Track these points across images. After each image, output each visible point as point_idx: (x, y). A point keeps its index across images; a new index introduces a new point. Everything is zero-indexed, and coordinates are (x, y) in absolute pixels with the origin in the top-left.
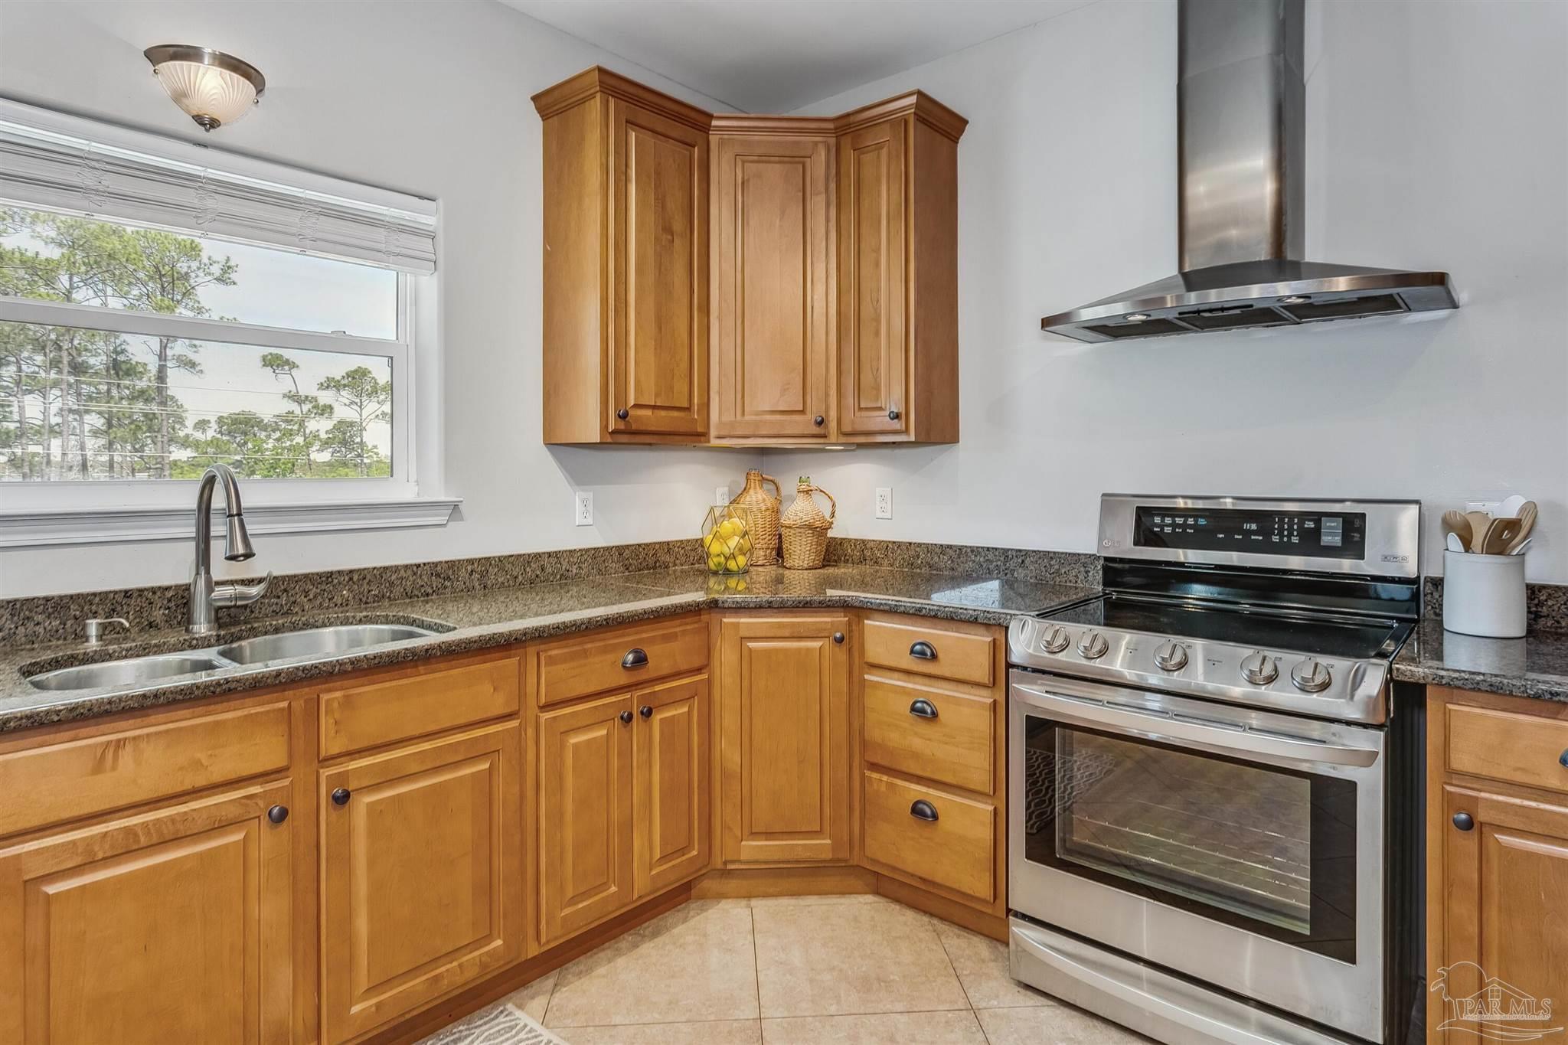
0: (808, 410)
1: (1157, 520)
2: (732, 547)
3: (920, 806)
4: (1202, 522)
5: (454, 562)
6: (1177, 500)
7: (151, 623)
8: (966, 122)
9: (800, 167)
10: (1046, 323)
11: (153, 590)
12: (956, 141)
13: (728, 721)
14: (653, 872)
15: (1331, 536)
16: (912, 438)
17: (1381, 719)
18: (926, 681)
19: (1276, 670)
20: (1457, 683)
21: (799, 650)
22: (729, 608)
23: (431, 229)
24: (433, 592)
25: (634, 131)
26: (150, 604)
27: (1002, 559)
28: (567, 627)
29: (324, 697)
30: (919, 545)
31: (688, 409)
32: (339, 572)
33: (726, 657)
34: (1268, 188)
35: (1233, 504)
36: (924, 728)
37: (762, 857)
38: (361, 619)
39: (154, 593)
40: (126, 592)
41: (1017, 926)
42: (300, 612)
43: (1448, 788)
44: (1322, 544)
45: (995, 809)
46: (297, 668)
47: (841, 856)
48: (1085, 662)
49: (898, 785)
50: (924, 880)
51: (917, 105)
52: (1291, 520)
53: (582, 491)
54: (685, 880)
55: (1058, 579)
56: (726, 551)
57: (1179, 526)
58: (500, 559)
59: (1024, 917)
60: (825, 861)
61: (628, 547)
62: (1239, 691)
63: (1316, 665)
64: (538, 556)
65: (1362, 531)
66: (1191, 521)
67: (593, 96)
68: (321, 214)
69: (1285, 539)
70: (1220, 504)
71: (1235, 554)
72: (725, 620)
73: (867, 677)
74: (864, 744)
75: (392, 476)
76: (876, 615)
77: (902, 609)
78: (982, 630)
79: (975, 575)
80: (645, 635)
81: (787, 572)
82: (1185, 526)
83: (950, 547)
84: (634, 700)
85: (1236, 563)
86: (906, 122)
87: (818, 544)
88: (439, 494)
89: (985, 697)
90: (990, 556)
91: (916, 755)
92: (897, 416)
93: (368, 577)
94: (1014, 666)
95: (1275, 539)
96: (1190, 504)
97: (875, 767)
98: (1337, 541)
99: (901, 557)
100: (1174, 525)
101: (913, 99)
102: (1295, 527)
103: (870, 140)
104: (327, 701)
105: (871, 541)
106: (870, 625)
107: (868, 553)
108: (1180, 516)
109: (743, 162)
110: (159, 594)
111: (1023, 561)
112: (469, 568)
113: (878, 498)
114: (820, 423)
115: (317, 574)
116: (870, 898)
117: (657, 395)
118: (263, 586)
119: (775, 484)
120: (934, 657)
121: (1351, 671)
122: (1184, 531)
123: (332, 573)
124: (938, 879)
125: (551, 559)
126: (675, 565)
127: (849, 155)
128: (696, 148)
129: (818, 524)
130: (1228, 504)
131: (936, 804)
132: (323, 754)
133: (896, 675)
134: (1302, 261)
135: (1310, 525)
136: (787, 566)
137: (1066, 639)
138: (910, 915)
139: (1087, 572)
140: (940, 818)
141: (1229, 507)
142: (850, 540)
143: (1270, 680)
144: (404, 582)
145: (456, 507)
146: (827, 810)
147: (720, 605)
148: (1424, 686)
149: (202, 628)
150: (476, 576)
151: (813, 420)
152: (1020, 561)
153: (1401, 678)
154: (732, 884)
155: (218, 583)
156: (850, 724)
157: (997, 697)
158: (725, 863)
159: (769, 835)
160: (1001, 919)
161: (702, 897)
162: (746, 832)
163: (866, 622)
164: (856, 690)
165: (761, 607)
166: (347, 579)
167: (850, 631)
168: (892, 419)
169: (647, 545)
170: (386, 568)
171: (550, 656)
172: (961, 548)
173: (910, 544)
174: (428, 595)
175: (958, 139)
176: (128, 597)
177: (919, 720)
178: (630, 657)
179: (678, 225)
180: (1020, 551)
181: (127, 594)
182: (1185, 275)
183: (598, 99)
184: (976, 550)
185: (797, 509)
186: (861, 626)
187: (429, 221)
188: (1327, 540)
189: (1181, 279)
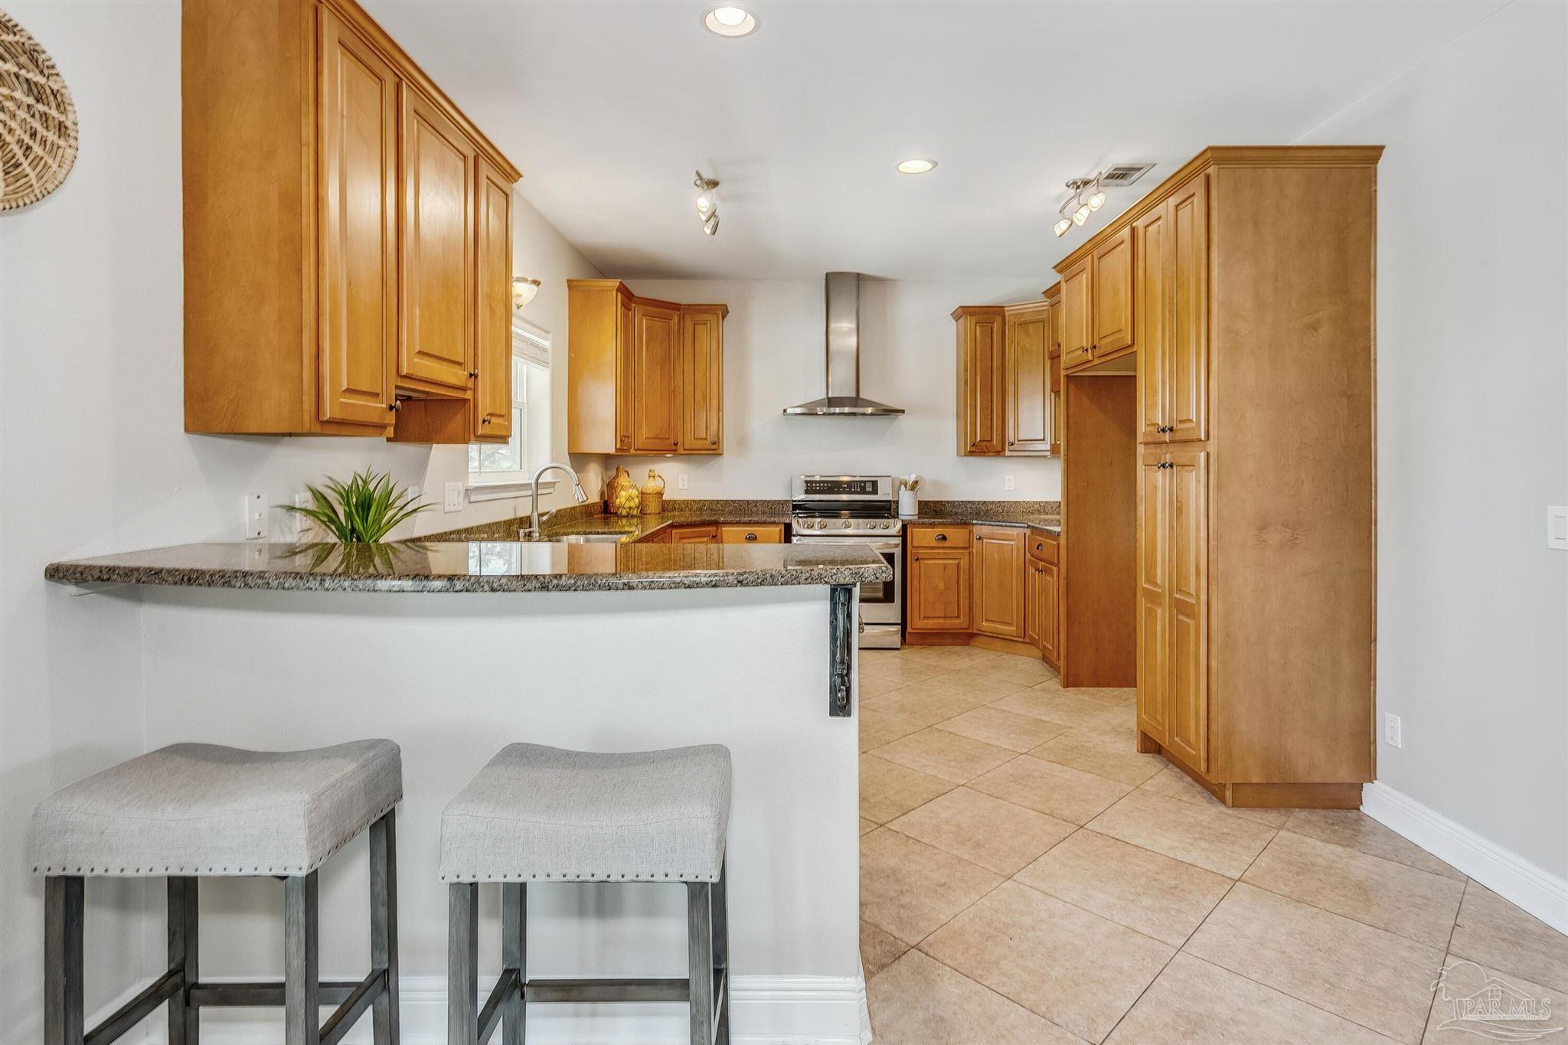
0: (670, 439)
1: (814, 485)
4: (828, 485)
6: (816, 478)
9: (667, 325)
15: (869, 489)
17: (901, 534)
19: (876, 524)
23: (549, 346)
25: (622, 307)
31: (629, 437)
43: (913, 551)
51: (723, 309)
52: (857, 484)
55: (771, 511)
65: (877, 485)
66: (822, 485)
67: (611, 290)
69: (856, 490)
72: (674, 531)
75: (521, 469)
76: (728, 525)
77: (742, 522)
82: (824, 486)
83: (721, 501)
86: (718, 315)
87: (660, 502)
92: (713, 443)
94: (794, 536)
95: (853, 490)
96: (822, 479)
99: (695, 507)
100: (820, 486)
101: (723, 307)
102: (858, 486)
103: (699, 318)
106: (726, 530)
107: (677, 506)
108: (820, 483)
109: (647, 319)
113: (681, 480)
114: (674, 444)
118: (547, 516)
119: (628, 472)
120: (756, 538)
121: (893, 523)
122: (823, 488)
127: (689, 324)
128: (631, 312)
129: (662, 492)
134: (860, 398)
135: (863, 484)
137: (813, 524)
139: (783, 507)
143: (874, 527)
148: (907, 525)
149: (536, 534)
151: (672, 443)
153: (904, 523)
163: (723, 529)
167: (717, 534)
172: (726, 501)
182: (828, 398)
183: (614, 293)
184: (734, 502)
185: (652, 486)
186: (719, 530)
187: (547, 344)
188: (867, 489)
189: (827, 400)
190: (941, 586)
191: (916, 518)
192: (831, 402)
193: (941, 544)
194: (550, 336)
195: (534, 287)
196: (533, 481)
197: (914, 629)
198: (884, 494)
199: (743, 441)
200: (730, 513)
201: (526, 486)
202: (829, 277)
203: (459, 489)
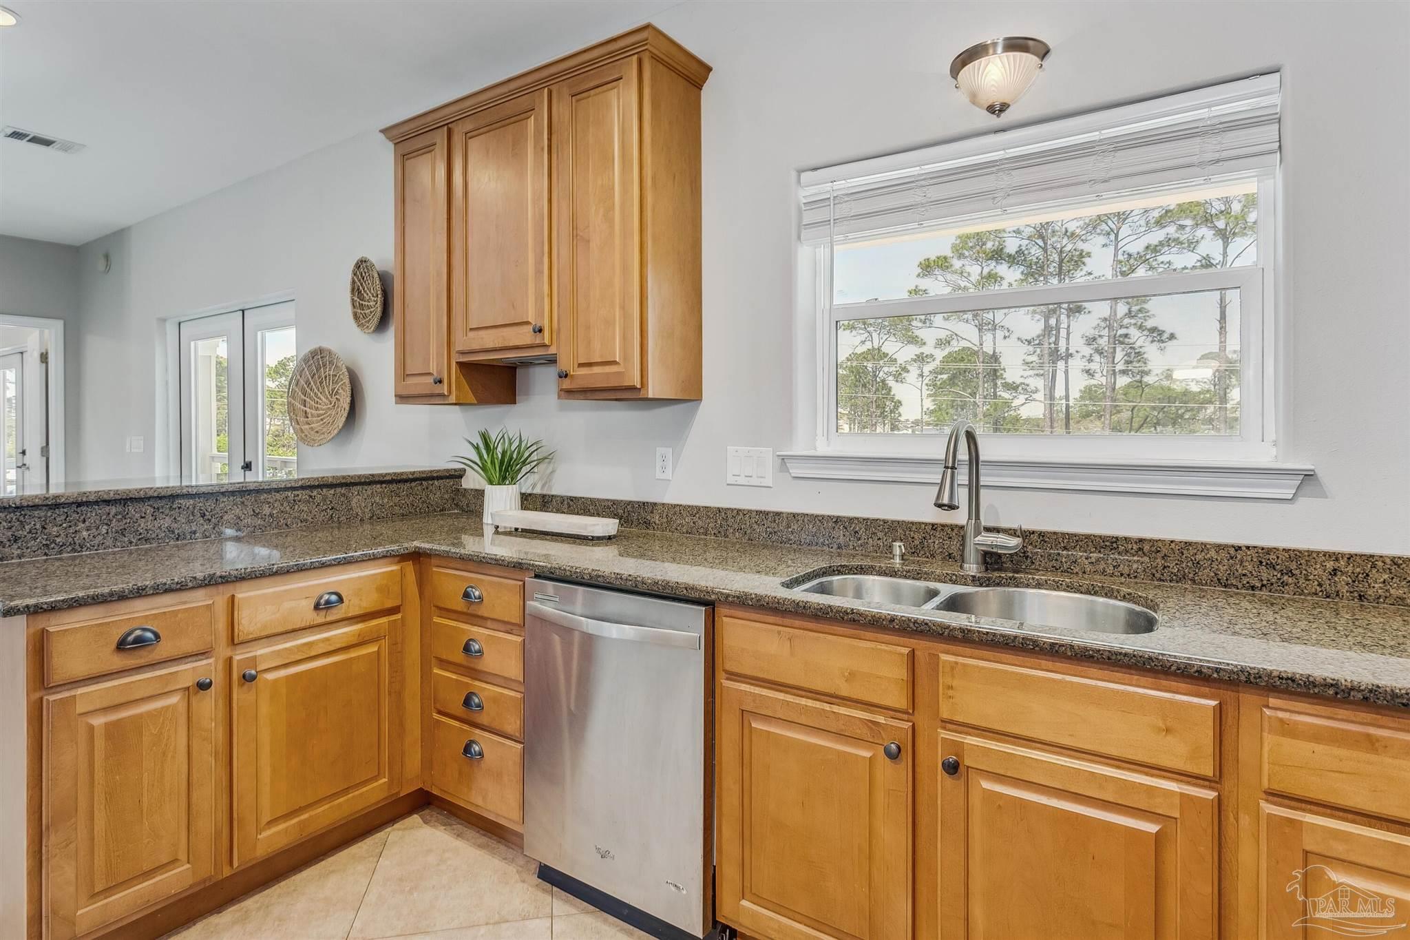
5: (1300, 552)
7: (950, 554)
24: (1263, 585)
26: (949, 538)
28: (1314, 684)
32: (1126, 539)
38: (1125, 596)
39: (952, 530)
40: (933, 525)
42: (1080, 573)
46: (909, 620)
68: (1116, 150)
93: (1164, 551)
110: (955, 531)
112: (1330, 565)
115: (1100, 537)
144: (1214, 565)
145: (1308, 477)
149: (972, 567)
150: (1343, 578)
166: (1135, 547)
170: (1188, 544)
174: (1253, 588)
176: (934, 530)
203: (768, 455)
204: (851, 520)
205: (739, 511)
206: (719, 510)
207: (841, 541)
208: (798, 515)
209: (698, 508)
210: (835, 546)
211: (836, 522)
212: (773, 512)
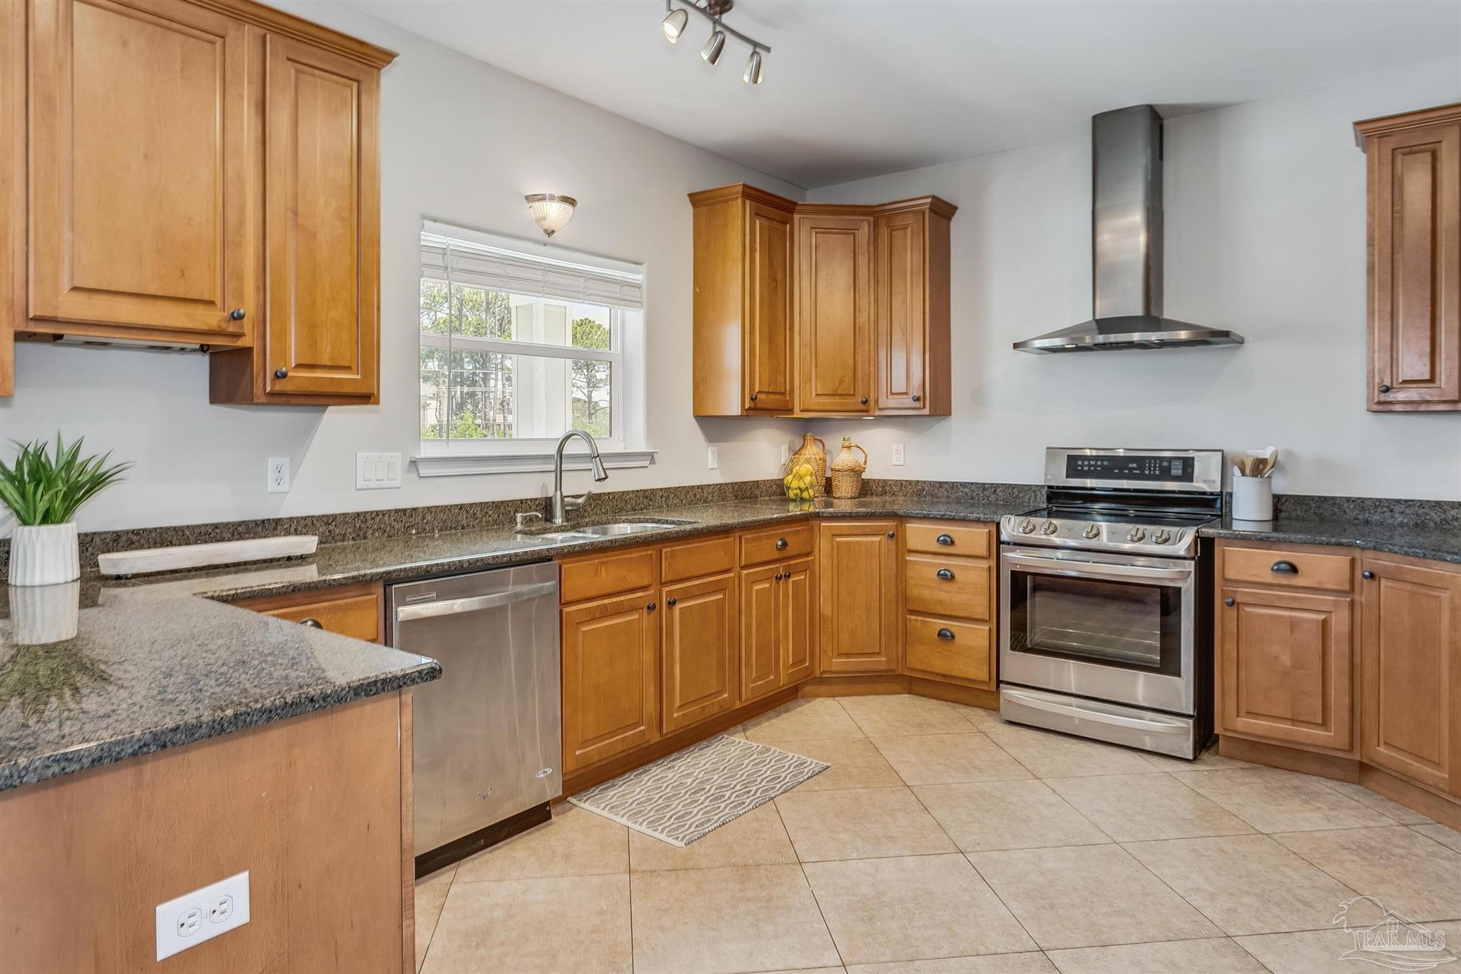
0: (857, 394)
1: (1080, 463)
2: (807, 482)
3: (943, 632)
4: (1106, 463)
6: (1085, 451)
8: (956, 208)
9: (852, 237)
10: (1016, 346)
11: (531, 500)
12: (949, 219)
13: (825, 586)
14: (789, 672)
15: (1176, 471)
16: (928, 413)
17: (1192, 554)
18: (946, 558)
19: (1144, 534)
20: (1227, 536)
21: (867, 542)
22: (826, 517)
23: (638, 282)
24: (645, 508)
25: (758, 219)
26: (529, 508)
27: (981, 489)
29: (664, 550)
30: (925, 482)
31: (784, 394)
32: (604, 493)
33: (824, 546)
34: (1142, 239)
35: (1124, 453)
36: (947, 586)
37: (844, 669)
39: (531, 502)
41: (1005, 689)
42: (588, 516)
43: (1224, 588)
44: (1172, 474)
45: (990, 629)
47: (893, 667)
48: (1044, 537)
49: (928, 622)
50: (944, 676)
51: (931, 204)
52: (1155, 463)
53: (713, 446)
54: (795, 684)
55: (1018, 501)
56: (803, 486)
57: (1092, 466)
58: (675, 489)
59: (1008, 683)
60: (881, 671)
61: (736, 483)
62: (1127, 547)
63: (1163, 531)
64: (693, 487)
65: (1192, 466)
66: (1099, 463)
67: (736, 198)
69: (1152, 472)
70: (1115, 452)
71: (1125, 481)
72: (822, 524)
73: (907, 558)
74: (906, 599)
75: (611, 436)
76: (914, 520)
77: (932, 516)
78: (982, 525)
79: (963, 501)
80: (786, 530)
81: (835, 501)
82: (1096, 466)
83: (946, 483)
84: (780, 568)
85: (1125, 487)
86: (924, 213)
87: (857, 482)
88: (642, 448)
89: (984, 564)
90: (973, 488)
91: (940, 602)
92: (918, 399)
94: (1003, 543)
95: (1147, 472)
96: (1094, 453)
97: (912, 612)
98: (1179, 472)
99: (911, 490)
100: (1090, 465)
101: (929, 200)
102: (1158, 465)
103: (898, 222)
104: (666, 552)
105: (890, 480)
106: (911, 527)
107: (887, 488)
108: (1093, 460)
109: (816, 233)
110: (533, 502)
111: (995, 491)
112: (661, 494)
113: (894, 452)
114: (865, 402)
115: (595, 494)
116: (907, 696)
117: (769, 385)
118: (583, 498)
119: (822, 442)
120: (952, 543)
121: (1178, 533)
122: (1096, 468)
123: (601, 494)
124: (955, 674)
125: (699, 490)
126: (761, 497)
127: (884, 231)
128: (788, 226)
129: (857, 469)
130: (1121, 453)
131: (953, 630)
132: (663, 580)
133: (927, 556)
134: (1161, 317)
135: (1165, 464)
136: (837, 497)
137: (1034, 526)
138: (934, 701)
139: (1036, 496)
140: (956, 637)
141: (1122, 454)
142: (875, 480)
143: (1140, 539)
145: (652, 455)
146: (883, 640)
147: (821, 514)
148: (1213, 539)
149: (559, 520)
150: (664, 499)
151: (860, 400)
152: (993, 490)
153: (1203, 535)
154: (824, 688)
155: (565, 497)
156: (897, 588)
157: (992, 565)
158: (822, 673)
159: (848, 655)
160: (993, 692)
161: (803, 697)
162: (835, 654)
163: (907, 525)
164: (901, 566)
165: (845, 516)
166: (607, 498)
167: (897, 531)
168: (914, 401)
169: (747, 482)
170: (623, 492)
171: (747, 539)
172: (953, 483)
173: (918, 481)
174: (642, 510)
175: (951, 218)
177: (942, 581)
178: (780, 543)
179: (779, 277)
180: (993, 484)
181: (522, 501)
182: (1097, 321)
183: (740, 200)
184: (964, 485)
185: (843, 459)
186: (903, 526)
187: (639, 278)
188: (1174, 472)
189: (1094, 324)
190: (1286, 659)
191: (1267, 528)
192: (1105, 325)
193: (1283, 580)
194: (645, 266)
195: (569, 207)
196: (554, 451)
197: (1225, 729)
198: (1206, 479)
199: (978, 397)
200: (958, 501)
201: (545, 458)
202: (1100, 122)
203: (398, 459)
204: (471, 505)
205: (378, 513)
206: (358, 514)
207: (464, 522)
208: (432, 507)
209: (334, 517)
210: (460, 528)
211: (460, 509)
212: (411, 509)
